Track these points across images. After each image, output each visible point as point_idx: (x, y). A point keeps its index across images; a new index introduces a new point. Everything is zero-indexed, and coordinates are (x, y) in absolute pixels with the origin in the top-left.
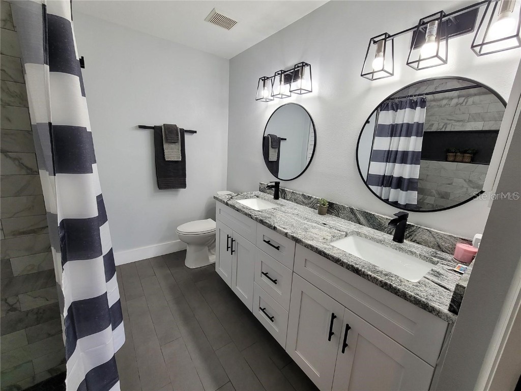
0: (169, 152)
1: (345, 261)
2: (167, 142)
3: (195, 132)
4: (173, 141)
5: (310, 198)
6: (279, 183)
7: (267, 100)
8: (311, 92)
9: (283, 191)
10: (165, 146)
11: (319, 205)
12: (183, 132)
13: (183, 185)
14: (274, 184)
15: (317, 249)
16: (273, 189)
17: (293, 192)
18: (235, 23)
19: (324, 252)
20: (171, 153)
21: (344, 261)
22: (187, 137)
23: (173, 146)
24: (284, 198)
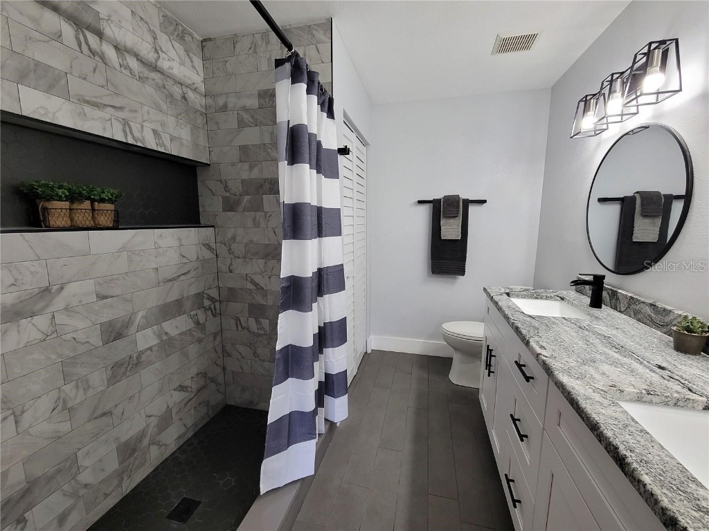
0: (445, 229)
1: (609, 434)
2: (444, 217)
3: (484, 202)
4: (451, 215)
5: (666, 312)
6: (603, 277)
7: (598, 132)
8: (680, 90)
9: (614, 294)
10: (442, 222)
11: (675, 328)
12: (467, 203)
13: (462, 272)
14: (590, 278)
15: (569, 393)
16: (587, 287)
17: (632, 298)
18: (534, 36)
19: (577, 403)
20: (450, 230)
21: (605, 432)
22: (472, 209)
23: (452, 221)
24: (615, 309)
